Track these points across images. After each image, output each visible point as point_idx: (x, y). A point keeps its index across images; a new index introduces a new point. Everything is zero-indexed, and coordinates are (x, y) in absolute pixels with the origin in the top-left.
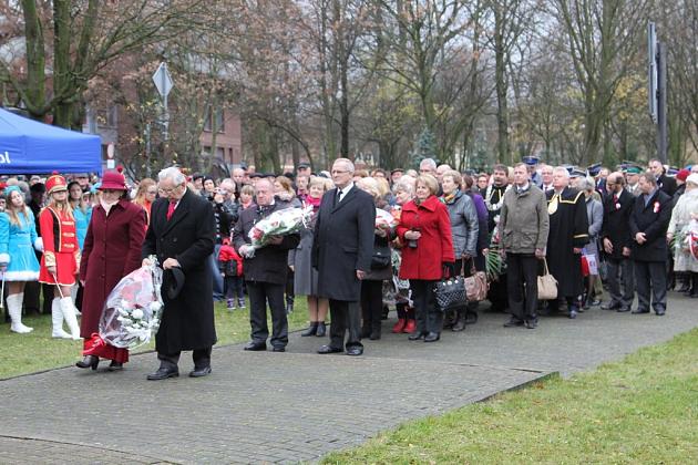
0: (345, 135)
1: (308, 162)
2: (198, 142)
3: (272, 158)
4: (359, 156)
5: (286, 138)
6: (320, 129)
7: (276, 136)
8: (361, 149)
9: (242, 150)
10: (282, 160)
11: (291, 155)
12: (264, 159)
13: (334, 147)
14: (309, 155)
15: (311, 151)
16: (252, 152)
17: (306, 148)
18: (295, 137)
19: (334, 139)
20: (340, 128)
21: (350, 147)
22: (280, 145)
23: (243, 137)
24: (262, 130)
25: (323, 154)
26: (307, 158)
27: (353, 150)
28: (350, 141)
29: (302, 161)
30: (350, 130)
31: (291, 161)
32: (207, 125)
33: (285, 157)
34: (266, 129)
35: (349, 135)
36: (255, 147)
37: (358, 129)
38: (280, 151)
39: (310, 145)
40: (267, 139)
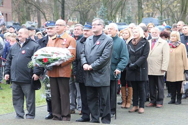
0: (63, 8)
4: (70, 18)
5: (34, 9)
6: (51, 5)
7: (29, 8)
8: (71, 15)
9: (12, 14)
11: (36, 18)
12: (23, 19)
13: (58, 14)
14: (45, 18)
15: (46, 15)
16: (17, 15)
17: (44, 14)
18: (38, 9)
19: (58, 10)
20: (61, 5)
21: (66, 14)
22: (30, 13)
23: (12, 8)
24: (22, 5)
25: (52, 17)
27: (67, 15)
28: (65, 11)
29: (42, 20)
30: (66, 5)
34: (24, 4)
35: (65, 8)
36: (18, 13)
38: (31, 15)
39: (46, 12)
40: (25, 9)
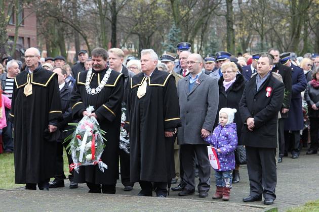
0: (114, 29)
1: (86, 48)
2: (5, 32)
3: (59, 45)
4: (124, 45)
5: (70, 31)
6: (95, 25)
7: (63, 30)
8: (126, 41)
9: (37, 39)
10: (67, 47)
11: (73, 44)
12: (53, 45)
13: (106, 37)
14: (87, 43)
15: (88, 40)
16: (44, 40)
17: (85, 38)
18: (77, 30)
19: (106, 32)
20: (111, 24)
21: (118, 38)
22: (65, 36)
23: (38, 29)
24: (52, 25)
25: (97, 43)
26: (86, 46)
27: (120, 40)
28: (118, 34)
29: (82, 48)
30: (118, 25)
31: (74, 48)
32: (11, 20)
33: (69, 45)
34: (55, 23)
35: (117, 29)
36: (47, 37)
37: (124, 25)
38: (65, 40)
39: (88, 36)
40: (56, 31)
